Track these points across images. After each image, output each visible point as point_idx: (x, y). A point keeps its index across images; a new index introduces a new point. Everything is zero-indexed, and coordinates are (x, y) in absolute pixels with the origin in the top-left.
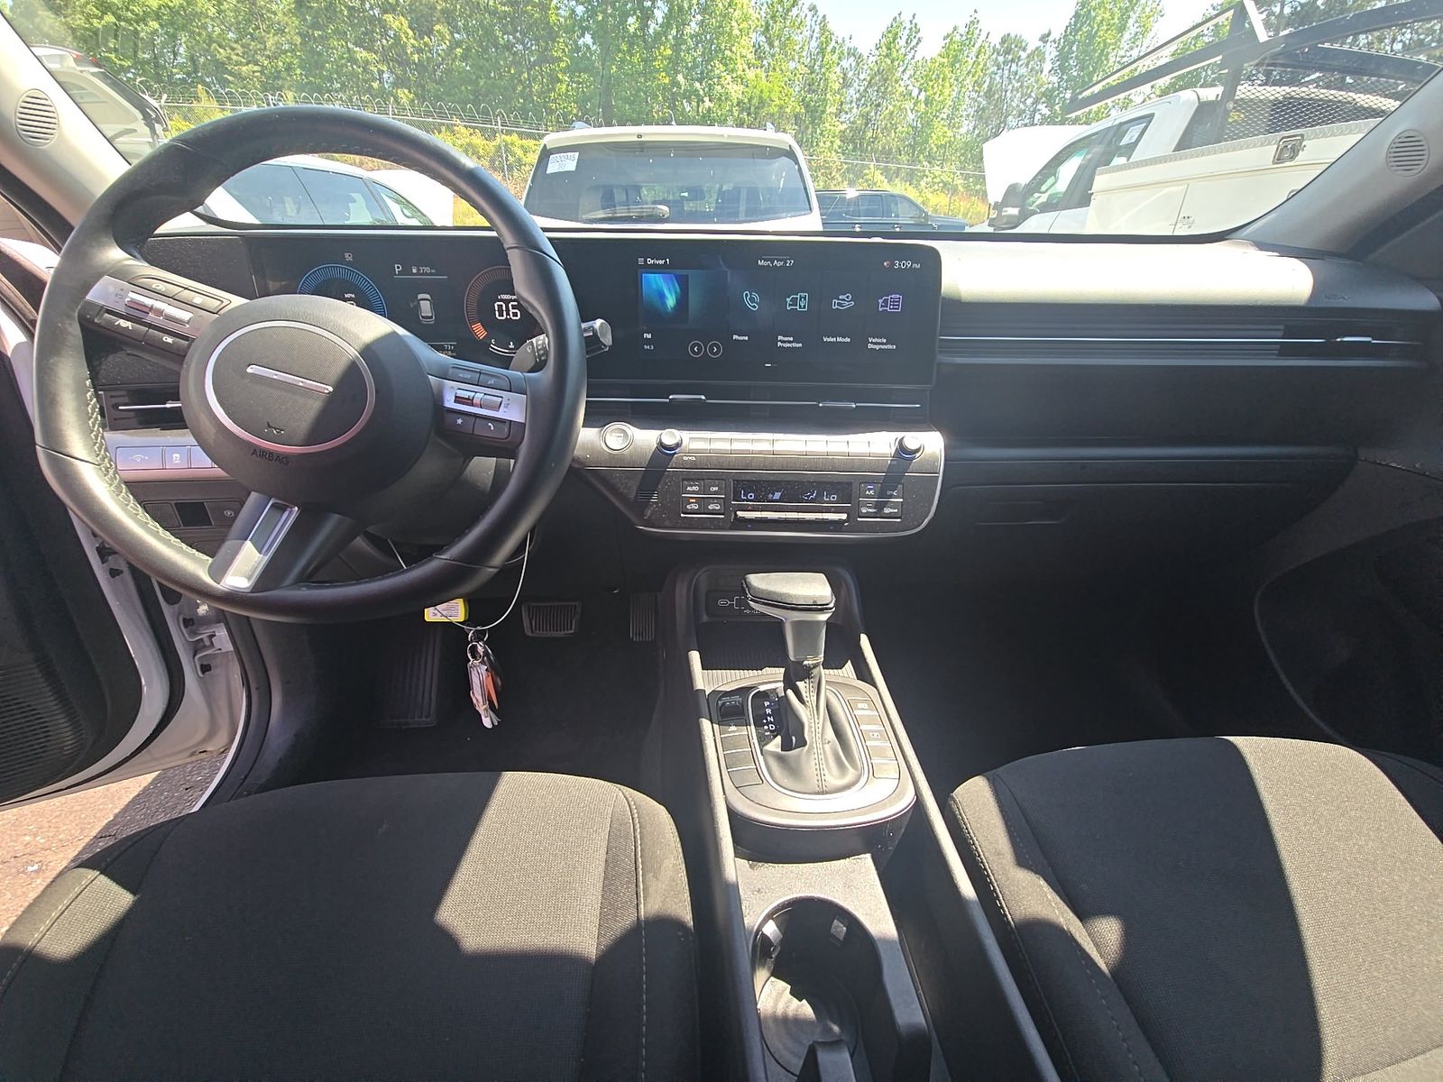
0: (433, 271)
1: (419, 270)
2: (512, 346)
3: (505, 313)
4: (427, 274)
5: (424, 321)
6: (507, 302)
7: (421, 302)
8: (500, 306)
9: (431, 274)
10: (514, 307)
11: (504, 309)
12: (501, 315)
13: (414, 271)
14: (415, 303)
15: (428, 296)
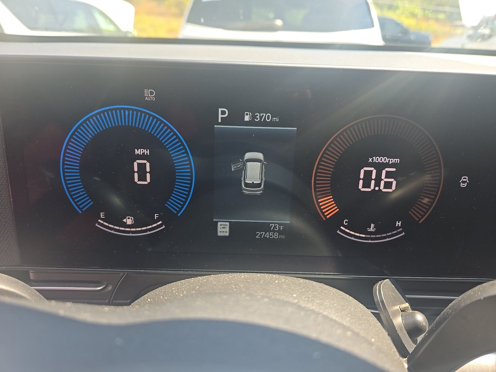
0: (276, 119)
1: (254, 117)
2: (372, 228)
3: (373, 182)
4: (265, 124)
5: (247, 191)
6: (380, 167)
7: (249, 164)
8: (368, 174)
9: (272, 124)
10: (388, 175)
11: (374, 177)
12: (367, 184)
13: (247, 118)
14: (240, 165)
15: (260, 156)
